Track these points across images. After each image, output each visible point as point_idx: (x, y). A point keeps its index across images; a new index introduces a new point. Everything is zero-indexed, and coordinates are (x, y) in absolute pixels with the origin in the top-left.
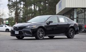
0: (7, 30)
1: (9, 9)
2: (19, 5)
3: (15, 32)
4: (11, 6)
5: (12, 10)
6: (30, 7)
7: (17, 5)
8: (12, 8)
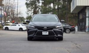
0: (21, 29)
1: (27, 8)
2: (38, 3)
3: (43, 32)
4: (29, 5)
5: (30, 9)
6: (49, 6)
7: (35, 4)
8: (30, 6)
